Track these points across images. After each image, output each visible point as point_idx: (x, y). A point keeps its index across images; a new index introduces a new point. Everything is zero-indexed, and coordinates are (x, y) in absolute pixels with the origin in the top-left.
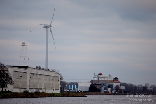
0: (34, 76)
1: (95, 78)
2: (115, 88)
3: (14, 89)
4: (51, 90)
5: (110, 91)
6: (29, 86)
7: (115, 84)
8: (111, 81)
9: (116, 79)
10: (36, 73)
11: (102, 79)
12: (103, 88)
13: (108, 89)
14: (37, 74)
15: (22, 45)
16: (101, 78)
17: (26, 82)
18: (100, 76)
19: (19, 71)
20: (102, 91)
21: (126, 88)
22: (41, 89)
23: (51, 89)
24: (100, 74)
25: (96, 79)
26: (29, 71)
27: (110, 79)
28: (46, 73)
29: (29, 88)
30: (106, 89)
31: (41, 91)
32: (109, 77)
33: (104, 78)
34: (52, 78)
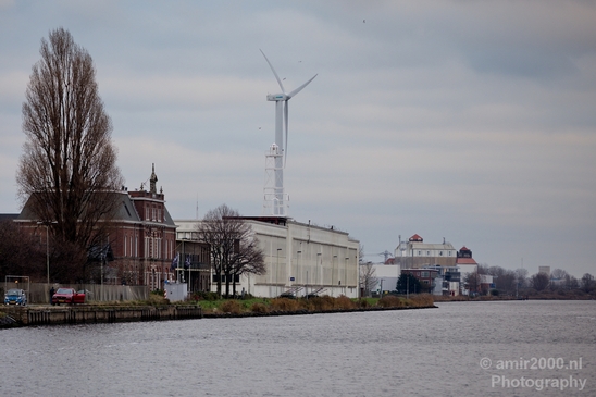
0: (303, 247)
1: (403, 250)
2: (467, 281)
3: (256, 287)
4: (340, 289)
5: (455, 289)
6: (292, 279)
7: (465, 270)
8: (449, 260)
9: (465, 253)
10: (307, 239)
11: (424, 254)
12: (439, 282)
13: (451, 283)
14: (308, 242)
15: (269, 154)
16: (418, 251)
17: (284, 265)
18: (415, 245)
19: (267, 233)
20: (436, 289)
21: (494, 280)
22: (322, 287)
23: (340, 286)
24: (416, 239)
25: (404, 254)
26: (290, 232)
27: (445, 254)
28: (328, 238)
29: (290, 283)
30: (446, 285)
31: (321, 294)
32: (442, 247)
33: (428, 250)
34: (340, 253)
